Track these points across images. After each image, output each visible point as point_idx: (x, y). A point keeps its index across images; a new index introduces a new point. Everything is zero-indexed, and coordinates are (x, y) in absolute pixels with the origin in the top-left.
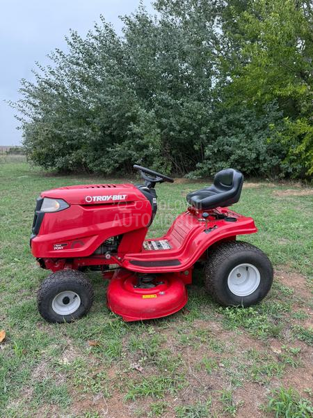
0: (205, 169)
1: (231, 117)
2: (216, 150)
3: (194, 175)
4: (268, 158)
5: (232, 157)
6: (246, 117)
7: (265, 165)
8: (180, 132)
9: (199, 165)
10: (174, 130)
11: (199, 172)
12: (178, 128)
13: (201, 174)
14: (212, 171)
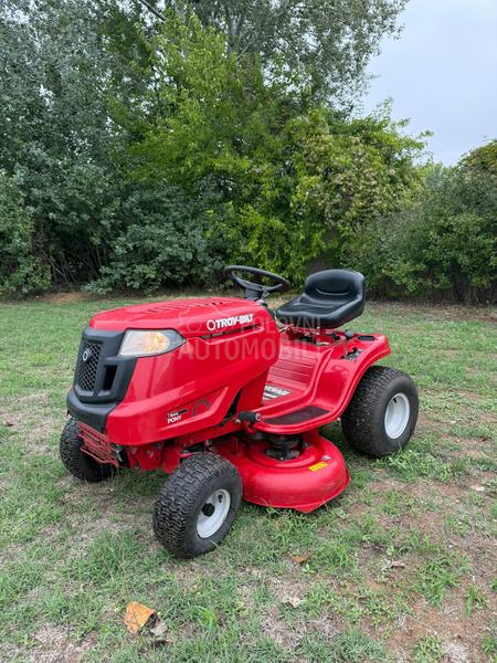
0: (117, 276)
1: (147, 195)
2: (130, 245)
3: (98, 286)
4: (209, 260)
5: (160, 258)
6: (168, 197)
7: (206, 269)
8: (66, 213)
9: (104, 269)
10: (55, 210)
11: (106, 281)
12: (62, 207)
13: (110, 285)
14: (127, 279)
